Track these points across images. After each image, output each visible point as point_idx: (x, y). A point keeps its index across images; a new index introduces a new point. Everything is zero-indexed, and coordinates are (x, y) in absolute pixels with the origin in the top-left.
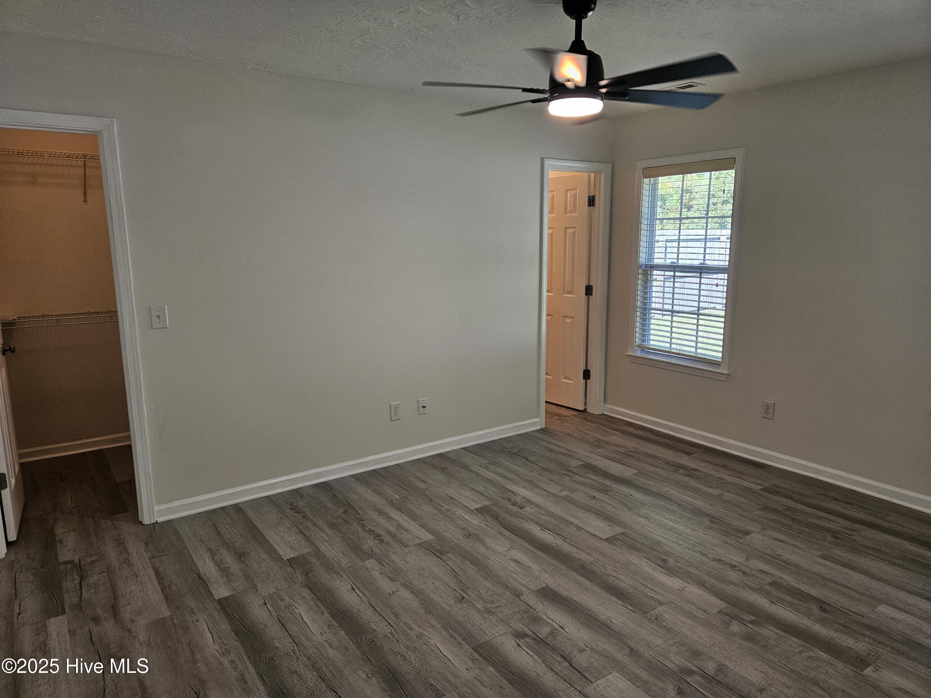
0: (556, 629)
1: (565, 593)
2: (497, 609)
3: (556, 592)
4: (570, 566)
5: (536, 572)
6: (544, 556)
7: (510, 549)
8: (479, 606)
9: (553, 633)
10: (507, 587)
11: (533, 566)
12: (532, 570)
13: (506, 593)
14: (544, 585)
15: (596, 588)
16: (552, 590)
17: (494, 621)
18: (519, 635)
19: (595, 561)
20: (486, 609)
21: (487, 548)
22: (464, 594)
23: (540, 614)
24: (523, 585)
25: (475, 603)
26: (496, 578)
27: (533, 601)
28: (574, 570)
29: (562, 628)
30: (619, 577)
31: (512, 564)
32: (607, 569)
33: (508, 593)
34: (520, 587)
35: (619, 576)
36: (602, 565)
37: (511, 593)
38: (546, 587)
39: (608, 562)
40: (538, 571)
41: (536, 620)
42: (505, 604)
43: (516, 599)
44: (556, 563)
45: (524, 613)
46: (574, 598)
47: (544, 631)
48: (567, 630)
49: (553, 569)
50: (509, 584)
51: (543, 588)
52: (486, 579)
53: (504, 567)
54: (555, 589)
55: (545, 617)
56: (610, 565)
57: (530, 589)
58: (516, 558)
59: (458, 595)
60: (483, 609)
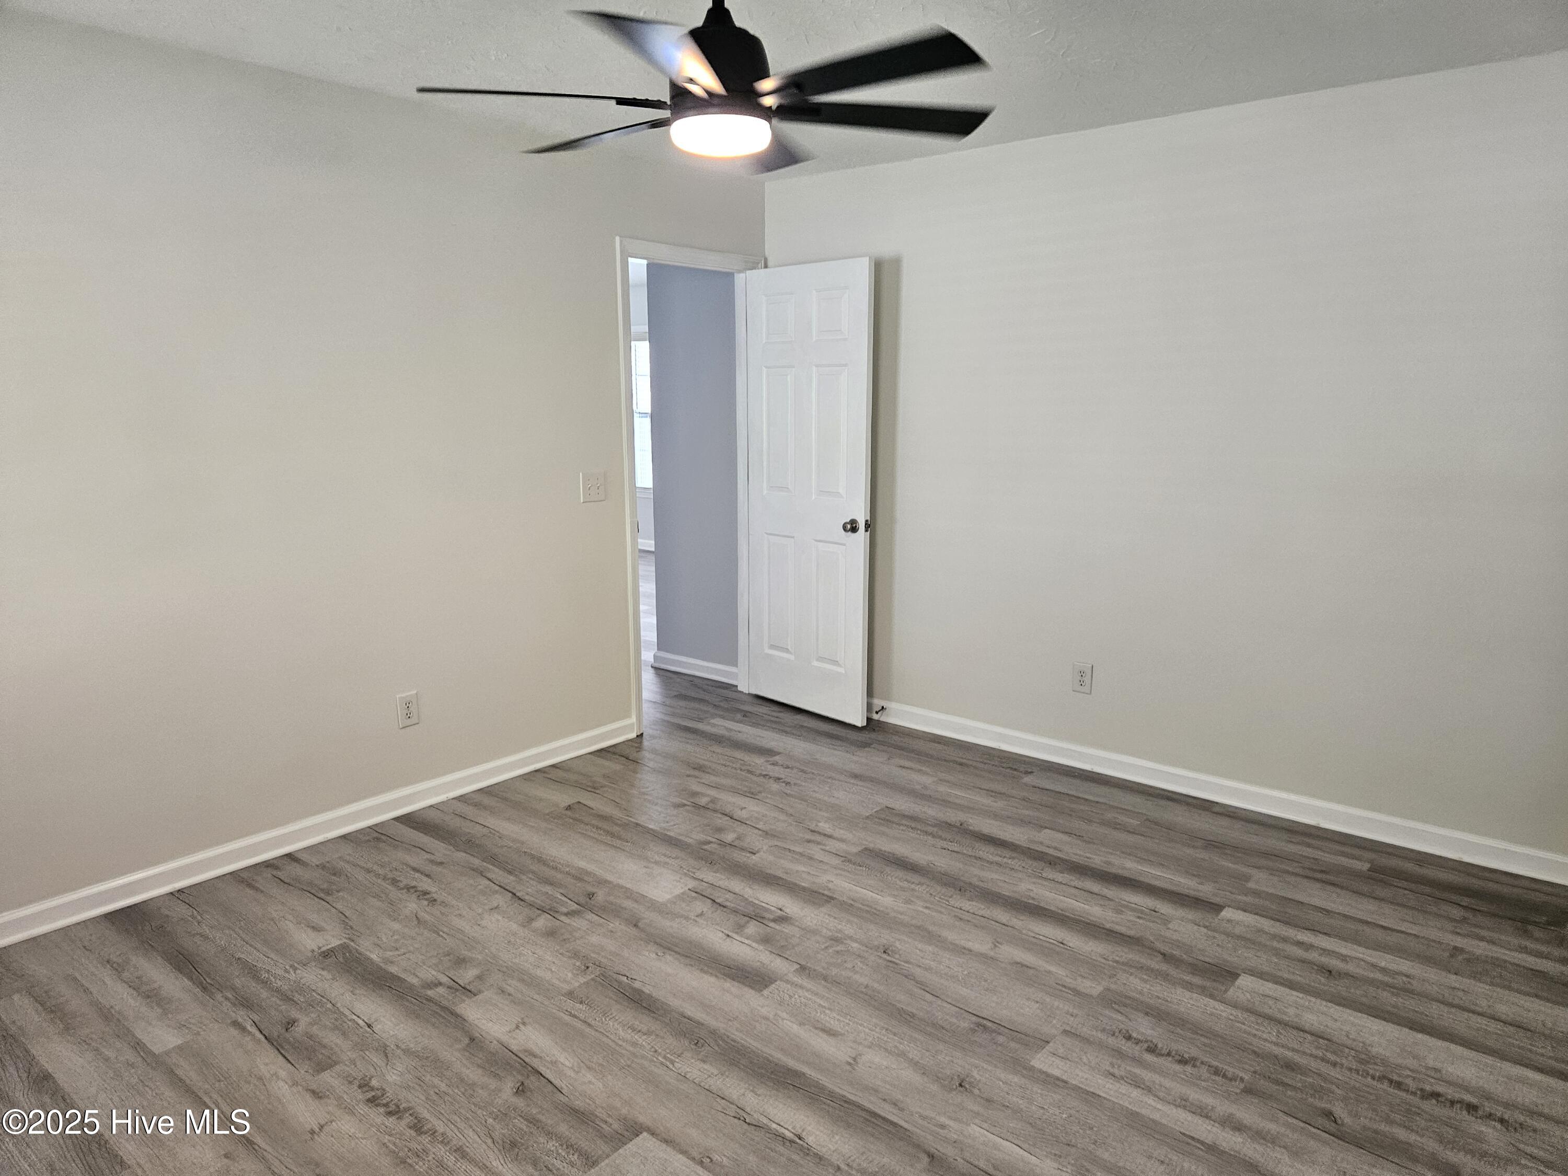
0: (737, 933)
1: (728, 984)
2: (826, 945)
3: (743, 983)
4: (724, 1041)
5: (784, 1015)
6: (778, 1056)
7: (855, 1059)
8: (855, 945)
9: (739, 928)
10: (825, 978)
11: (795, 1028)
12: (793, 1019)
13: (823, 968)
14: (766, 992)
15: (675, 1003)
16: (752, 988)
17: (825, 931)
18: (783, 919)
19: (672, 1062)
20: (842, 943)
21: (902, 1054)
22: (888, 958)
23: (761, 948)
24: (801, 987)
25: (864, 948)
26: (852, 991)
27: (778, 965)
28: (713, 1032)
29: (728, 936)
30: (630, 1031)
31: (835, 1025)
32: (648, 1047)
33: (821, 970)
34: (806, 983)
35: (628, 1035)
36: (660, 1054)
37: (815, 970)
38: (761, 991)
39: (646, 1063)
40: (783, 1019)
41: (766, 940)
42: (818, 953)
43: (804, 963)
44: (754, 1044)
45: (786, 946)
46: (713, 979)
47: (752, 928)
48: (721, 934)
49: (755, 1028)
50: (825, 984)
51: (766, 986)
52: (867, 987)
53: (849, 1017)
54: (746, 989)
55: (754, 945)
56: (643, 1057)
57: (787, 982)
58: (832, 1040)
59: (897, 956)
60: (845, 941)
